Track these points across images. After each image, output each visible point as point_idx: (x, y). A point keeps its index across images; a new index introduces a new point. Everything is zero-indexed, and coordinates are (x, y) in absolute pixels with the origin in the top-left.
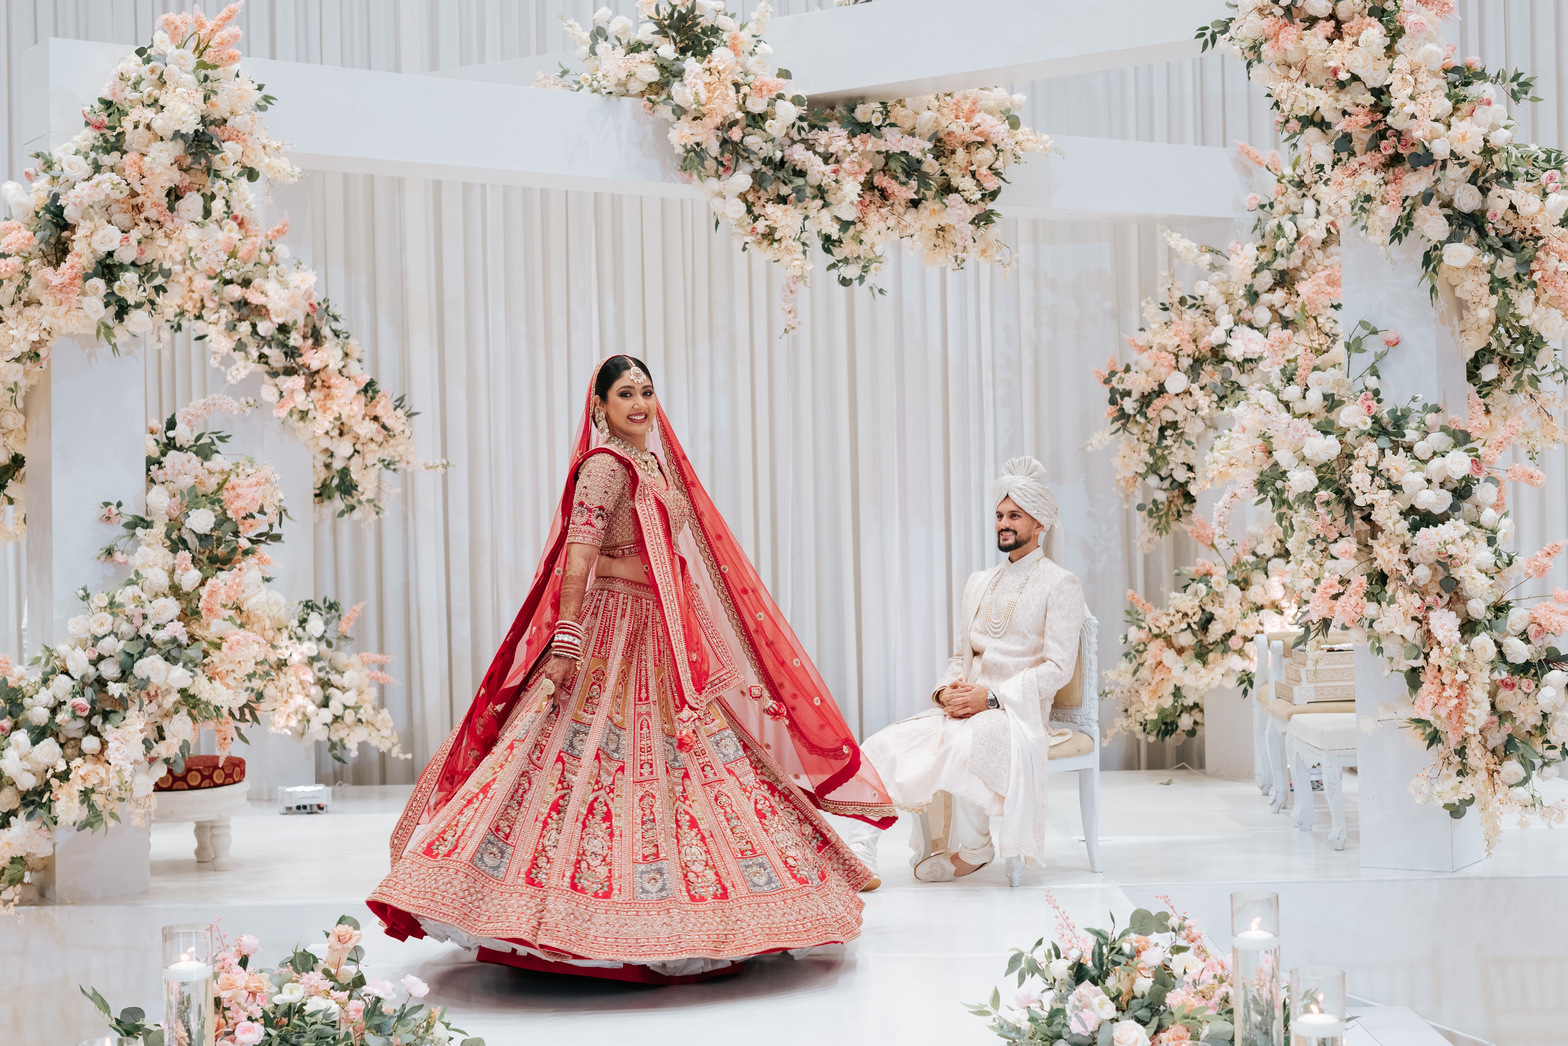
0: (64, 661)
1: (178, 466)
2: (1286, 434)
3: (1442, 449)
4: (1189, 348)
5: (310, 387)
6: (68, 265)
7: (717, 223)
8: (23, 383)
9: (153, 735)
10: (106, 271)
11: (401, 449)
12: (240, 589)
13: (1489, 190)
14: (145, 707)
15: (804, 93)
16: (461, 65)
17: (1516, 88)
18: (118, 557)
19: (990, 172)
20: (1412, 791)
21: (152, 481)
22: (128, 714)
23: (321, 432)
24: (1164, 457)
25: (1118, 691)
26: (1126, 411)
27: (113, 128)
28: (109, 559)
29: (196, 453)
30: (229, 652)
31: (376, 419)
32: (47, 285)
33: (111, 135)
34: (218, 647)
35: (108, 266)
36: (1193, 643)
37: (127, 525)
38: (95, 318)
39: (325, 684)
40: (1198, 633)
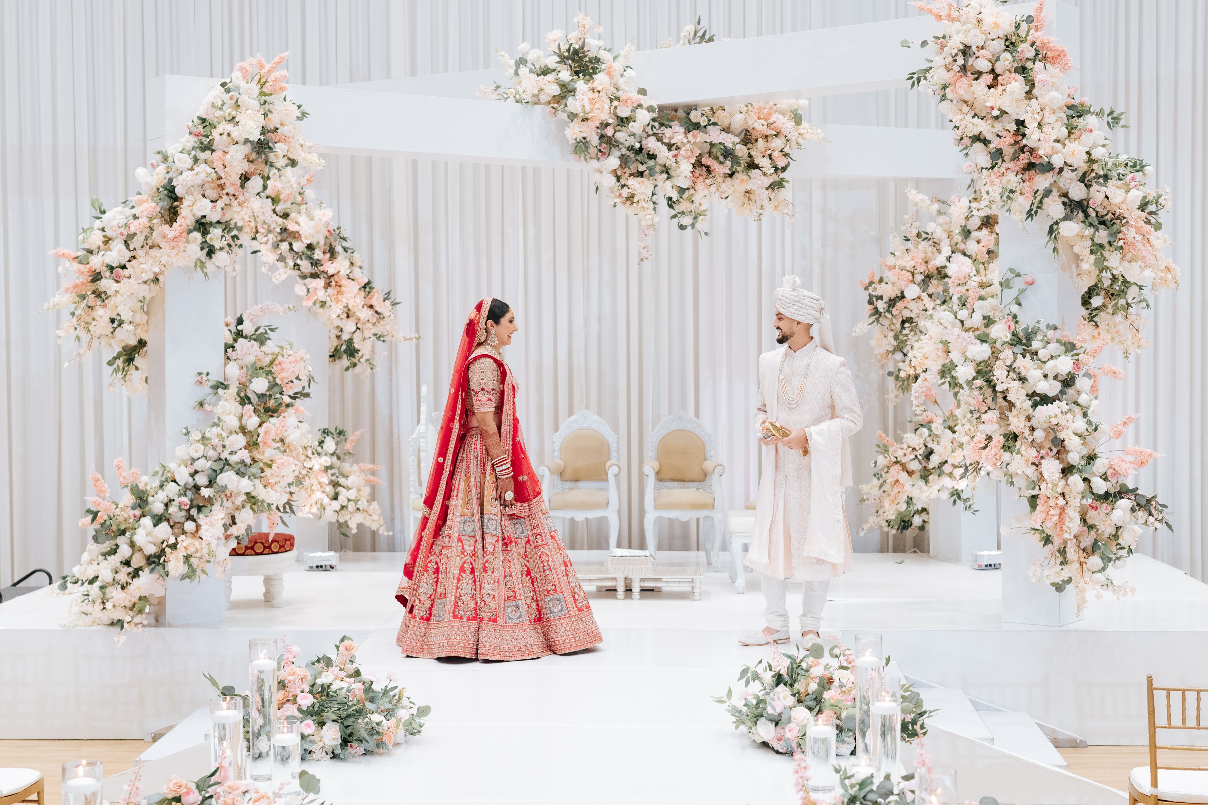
0: (173, 474)
1: (245, 350)
2: (958, 341)
3: (1057, 354)
4: (922, 268)
5: (328, 285)
6: (178, 224)
7: (597, 189)
8: (148, 297)
9: (229, 521)
10: (202, 228)
11: (388, 327)
12: (283, 429)
13: (1091, 186)
14: (224, 504)
15: (655, 104)
16: (432, 73)
17: (1110, 120)
18: (207, 407)
19: (781, 154)
20: (1030, 574)
21: (228, 358)
22: (214, 508)
23: (334, 316)
24: (904, 341)
25: (872, 499)
26: (879, 309)
27: (207, 137)
28: (201, 409)
29: (256, 341)
30: (277, 470)
31: (371, 307)
32: (164, 236)
33: (205, 140)
34: (270, 466)
35: (203, 225)
36: (919, 469)
37: (213, 387)
38: (195, 257)
39: (335, 484)
40: (923, 461)
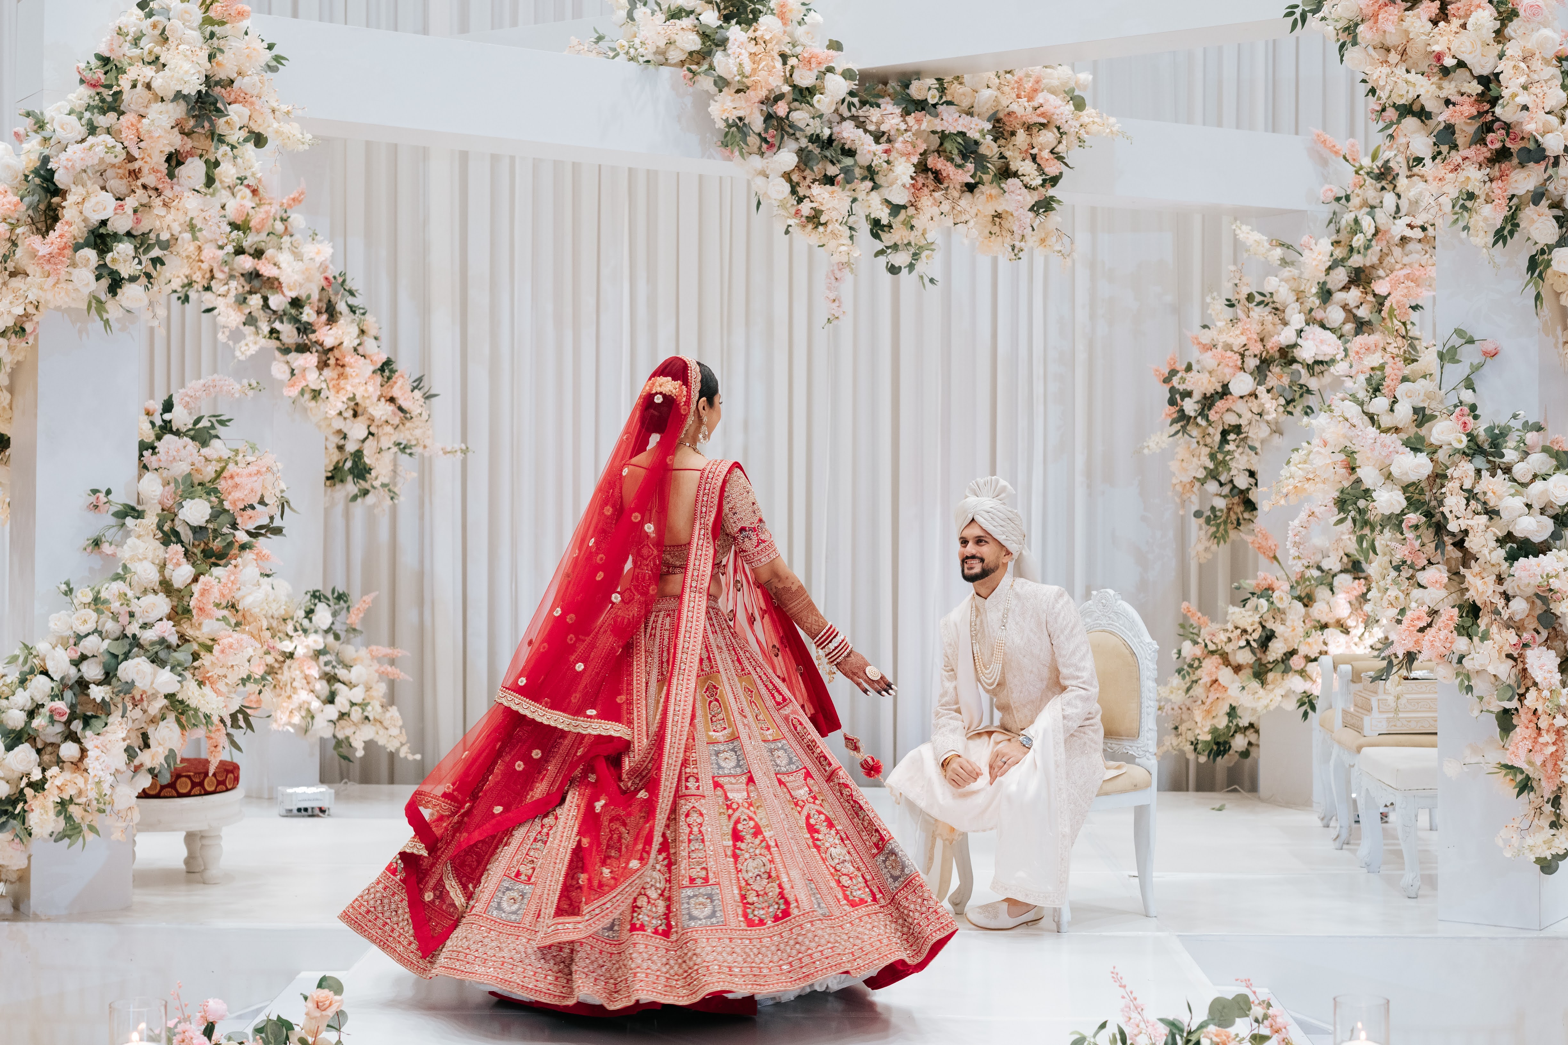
0: (43, 660)
1: (173, 453)
2: (1373, 450)
3: (1544, 471)
4: (1257, 348)
5: (323, 365)
6: (57, 233)
7: (759, 203)
8: (8, 359)
9: (137, 742)
10: (99, 241)
11: (418, 432)
12: (235, 587)
14: (128, 714)
15: (856, 67)
16: (492, 28)
18: (106, 548)
19: (1052, 156)
20: (1500, 843)
21: (145, 467)
22: (111, 719)
23: (333, 413)
24: (1224, 463)
25: (1167, 708)
26: (1187, 412)
27: (110, 87)
28: (96, 551)
29: (193, 438)
30: (221, 656)
31: (392, 400)
32: (34, 255)
33: (107, 94)
34: (209, 649)
35: (102, 236)
36: (1251, 662)
37: (117, 515)
38: (86, 292)
39: (331, 679)
40: (1258, 651)
